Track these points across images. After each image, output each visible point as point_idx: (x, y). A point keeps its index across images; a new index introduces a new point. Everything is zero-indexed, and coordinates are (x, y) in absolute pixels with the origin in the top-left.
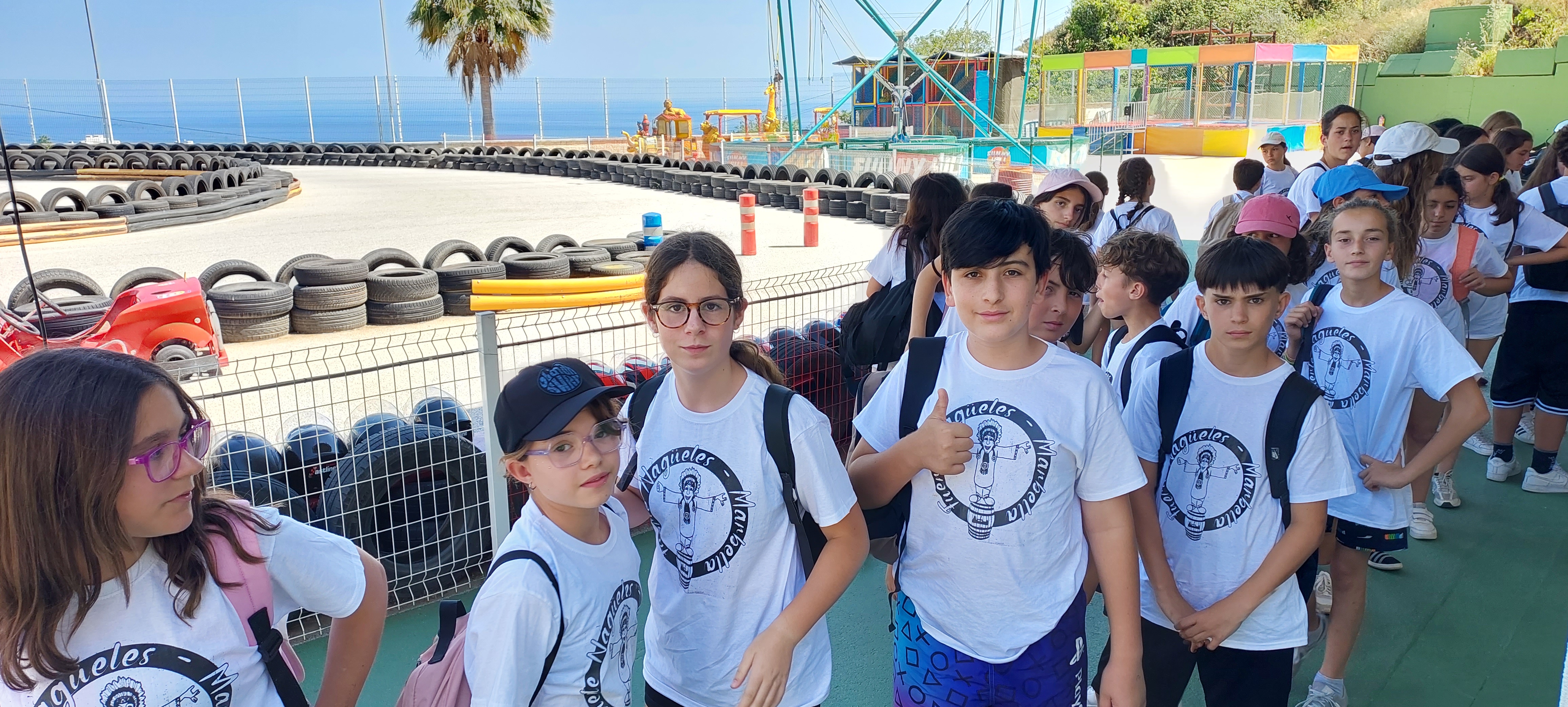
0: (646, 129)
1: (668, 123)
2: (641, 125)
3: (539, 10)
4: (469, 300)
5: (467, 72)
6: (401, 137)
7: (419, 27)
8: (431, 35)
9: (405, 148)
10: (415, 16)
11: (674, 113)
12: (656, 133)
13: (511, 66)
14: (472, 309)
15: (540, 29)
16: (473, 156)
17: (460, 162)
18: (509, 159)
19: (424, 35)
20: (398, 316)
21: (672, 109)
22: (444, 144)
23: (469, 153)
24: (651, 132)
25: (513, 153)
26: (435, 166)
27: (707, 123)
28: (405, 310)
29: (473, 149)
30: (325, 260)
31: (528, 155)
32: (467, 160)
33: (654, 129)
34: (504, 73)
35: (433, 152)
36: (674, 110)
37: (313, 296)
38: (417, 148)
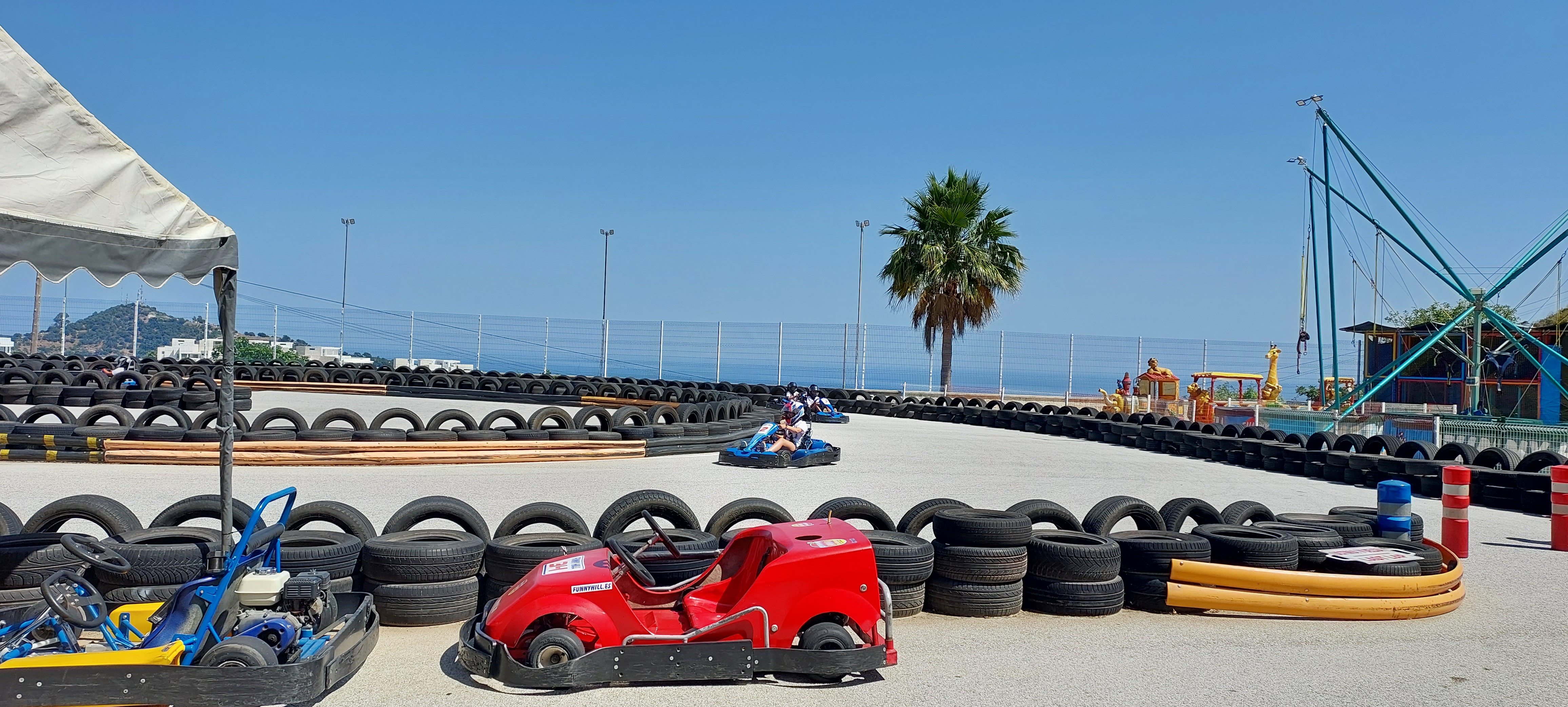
0: (1126, 389)
1: (1152, 383)
2: (1121, 384)
3: (1011, 265)
4: (1166, 588)
5: (930, 324)
6: (863, 384)
7: (890, 281)
8: (901, 288)
9: (867, 395)
10: (888, 270)
11: (1160, 373)
12: (1136, 392)
13: (976, 320)
14: (1168, 604)
15: (1011, 284)
16: (936, 406)
17: (922, 411)
18: (977, 410)
19: (893, 289)
20: (1070, 603)
21: (1157, 368)
22: (903, 394)
23: (931, 403)
24: (1131, 391)
25: (980, 406)
26: (895, 415)
27: (1196, 386)
28: (1082, 594)
29: (936, 399)
30: (965, 508)
31: (996, 408)
32: (929, 409)
33: (1135, 389)
34: (967, 327)
35: (893, 401)
36: (1160, 369)
37: (963, 560)
38: (878, 395)
